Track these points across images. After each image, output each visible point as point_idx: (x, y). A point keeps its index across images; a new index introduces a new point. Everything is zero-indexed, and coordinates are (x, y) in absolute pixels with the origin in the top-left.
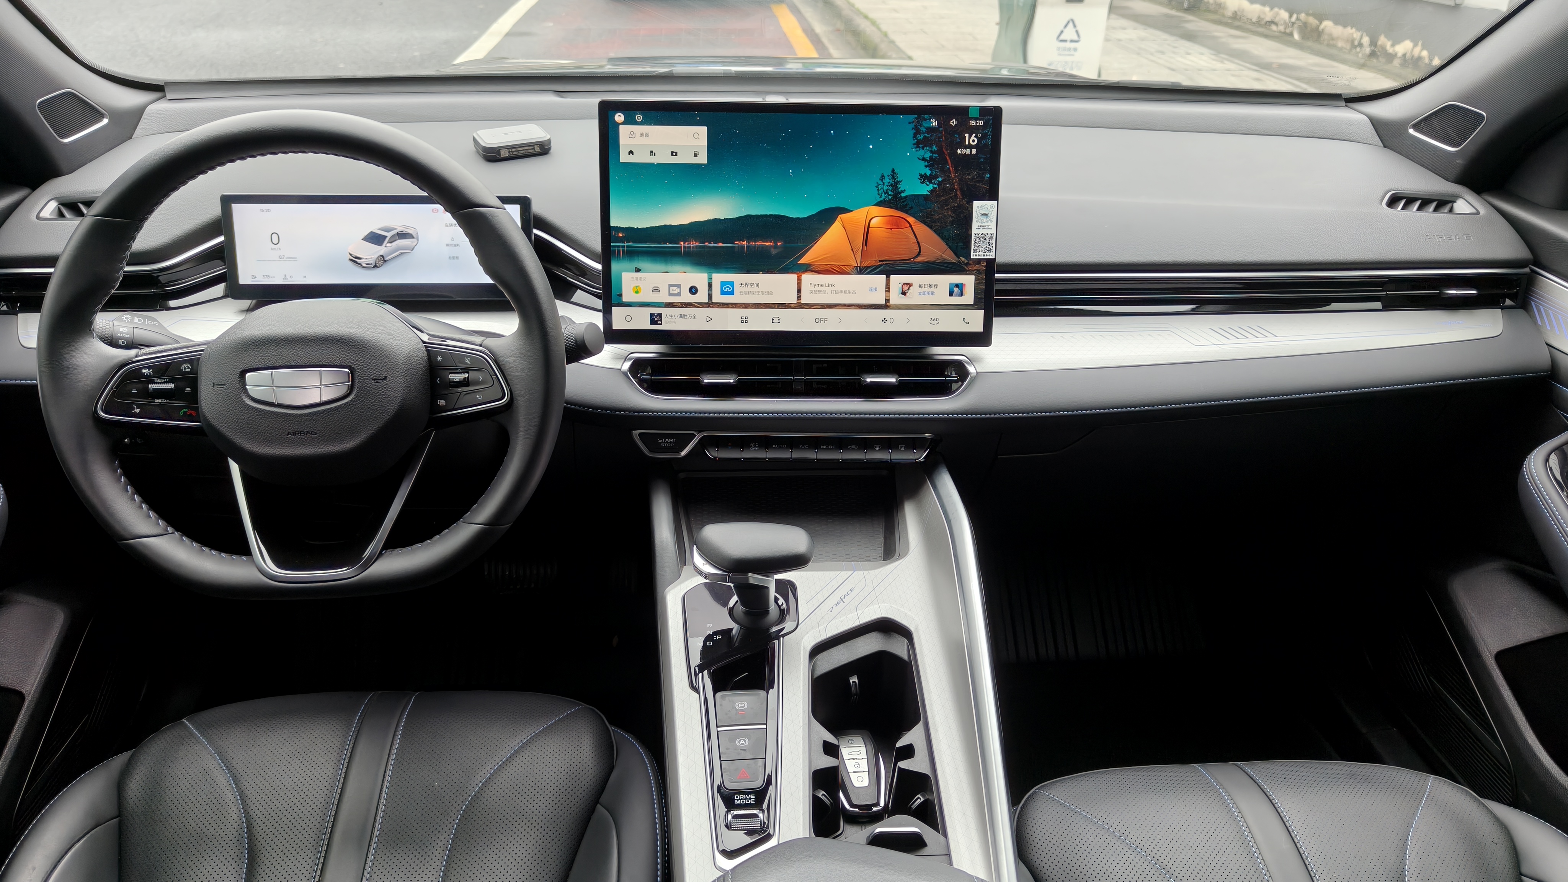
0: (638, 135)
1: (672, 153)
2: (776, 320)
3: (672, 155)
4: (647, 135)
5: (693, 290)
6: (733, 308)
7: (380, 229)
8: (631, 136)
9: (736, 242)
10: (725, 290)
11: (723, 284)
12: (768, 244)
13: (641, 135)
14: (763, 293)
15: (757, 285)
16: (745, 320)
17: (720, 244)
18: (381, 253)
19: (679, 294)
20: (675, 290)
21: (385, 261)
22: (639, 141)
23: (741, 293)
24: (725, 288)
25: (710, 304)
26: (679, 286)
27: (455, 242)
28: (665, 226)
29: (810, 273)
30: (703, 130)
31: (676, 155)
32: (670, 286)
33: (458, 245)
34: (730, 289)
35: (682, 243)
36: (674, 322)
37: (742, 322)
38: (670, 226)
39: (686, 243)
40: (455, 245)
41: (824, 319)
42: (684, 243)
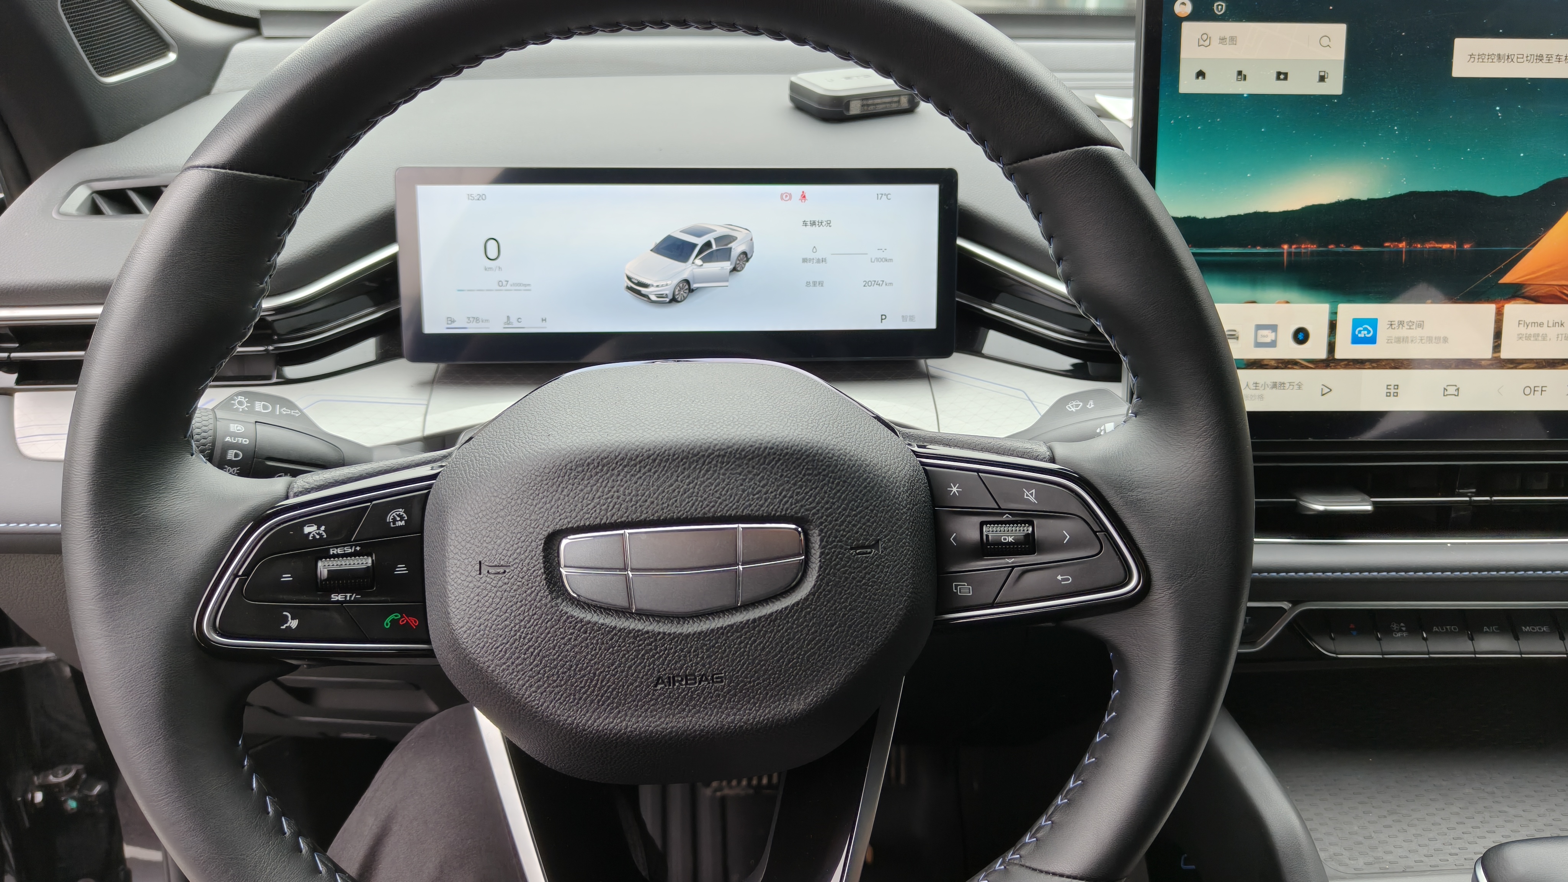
0: (1215, 41)
1: (1279, 74)
2: (1451, 390)
3: (1278, 78)
4: (1233, 40)
5: (1301, 336)
6: (1373, 368)
7: (684, 231)
8: (1201, 42)
9: (1387, 244)
10: (1359, 335)
11: (1357, 323)
12: (1446, 246)
13: (1223, 40)
14: (1430, 339)
15: (1421, 325)
16: (1392, 391)
17: (1357, 248)
18: (685, 276)
19: (1273, 344)
20: (1267, 336)
21: (691, 291)
22: (1217, 51)
23: (1389, 341)
24: (1360, 332)
25: (1330, 362)
26: (1274, 328)
27: (819, 255)
28: (1256, 214)
29: (1522, 301)
30: (1338, 32)
31: (1286, 78)
32: (1259, 327)
33: (824, 260)
34: (1369, 332)
35: (1286, 247)
36: (1261, 397)
37: (1388, 395)
38: (1266, 213)
39: (1294, 247)
40: (818, 261)
41: (1540, 389)
42: (1290, 247)
